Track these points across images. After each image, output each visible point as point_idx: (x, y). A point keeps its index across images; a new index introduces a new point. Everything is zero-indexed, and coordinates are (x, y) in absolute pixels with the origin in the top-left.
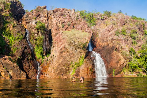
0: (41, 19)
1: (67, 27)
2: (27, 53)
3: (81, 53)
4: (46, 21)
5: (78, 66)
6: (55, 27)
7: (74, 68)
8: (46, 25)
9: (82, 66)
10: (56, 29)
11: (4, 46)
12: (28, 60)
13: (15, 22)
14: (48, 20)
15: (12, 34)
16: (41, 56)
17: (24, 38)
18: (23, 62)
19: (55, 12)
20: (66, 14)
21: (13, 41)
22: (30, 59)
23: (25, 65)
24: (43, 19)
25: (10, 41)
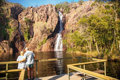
0: (29, 15)
1: (42, 19)
2: (17, 38)
3: (45, 36)
4: (31, 16)
5: (42, 44)
6: (37, 19)
7: (40, 45)
8: (32, 19)
9: (45, 44)
10: (37, 21)
11: (6, 35)
12: (18, 41)
13: (13, 20)
14: (33, 15)
15: (12, 27)
16: (28, 39)
17: (17, 29)
18: (15, 43)
19: (39, 9)
20: (44, 9)
21: (11, 31)
22: (20, 41)
23: (16, 44)
24: (30, 15)
25: (10, 32)
